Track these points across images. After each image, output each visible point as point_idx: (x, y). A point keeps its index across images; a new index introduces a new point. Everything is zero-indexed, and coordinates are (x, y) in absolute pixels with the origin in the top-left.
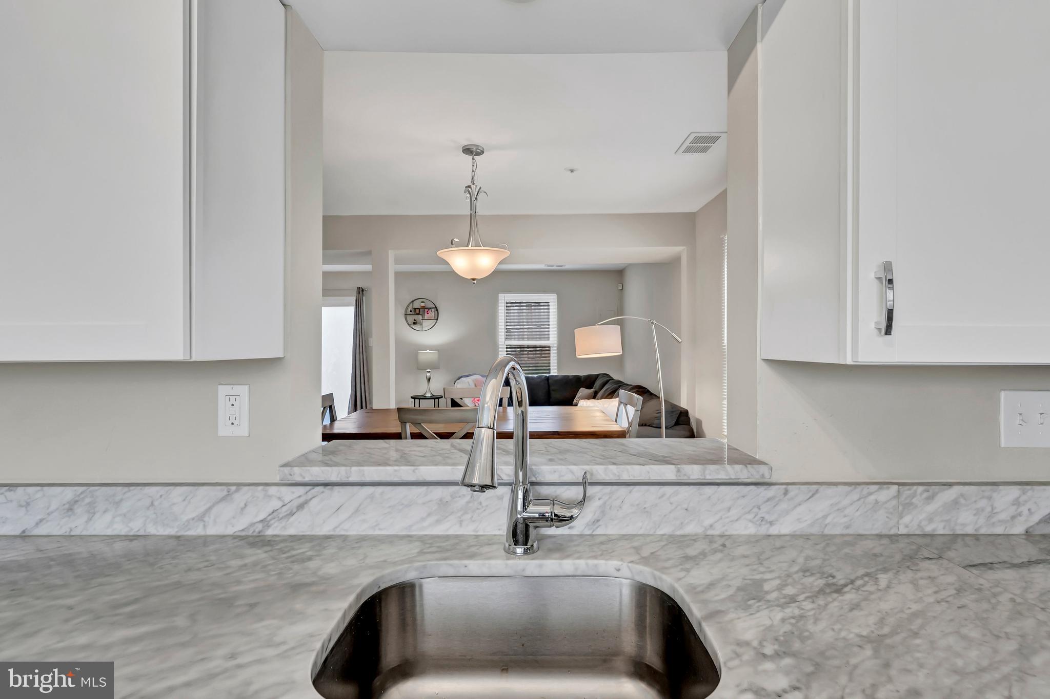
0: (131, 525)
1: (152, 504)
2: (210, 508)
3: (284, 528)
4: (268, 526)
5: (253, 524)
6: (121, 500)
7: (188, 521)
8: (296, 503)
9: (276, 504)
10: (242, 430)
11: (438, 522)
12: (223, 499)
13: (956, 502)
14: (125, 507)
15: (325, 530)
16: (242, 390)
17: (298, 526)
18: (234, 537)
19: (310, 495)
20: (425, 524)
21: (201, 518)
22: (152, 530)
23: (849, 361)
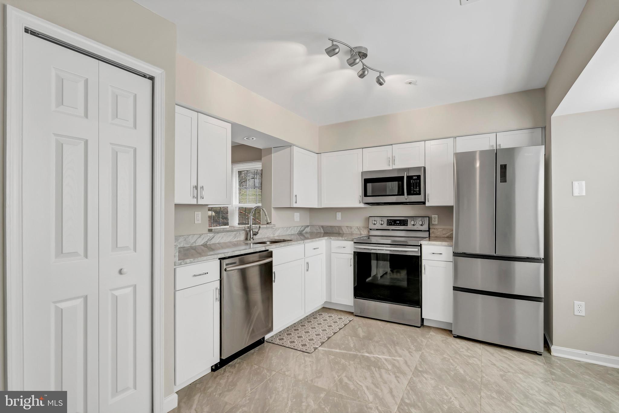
0: (181, 245)
1: (185, 239)
2: (197, 240)
3: (210, 242)
4: (207, 242)
5: (204, 242)
6: (179, 239)
7: (193, 243)
8: (212, 237)
9: (209, 237)
10: (200, 222)
11: (235, 238)
12: (199, 237)
13: (292, 229)
14: (180, 241)
15: (217, 242)
16: (200, 213)
17: (213, 241)
18: (201, 245)
19: (215, 235)
20: (233, 239)
21: (195, 242)
22: (185, 246)
23: (292, 207)
